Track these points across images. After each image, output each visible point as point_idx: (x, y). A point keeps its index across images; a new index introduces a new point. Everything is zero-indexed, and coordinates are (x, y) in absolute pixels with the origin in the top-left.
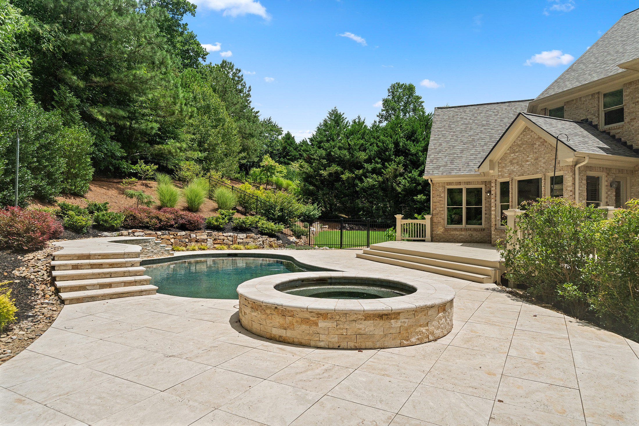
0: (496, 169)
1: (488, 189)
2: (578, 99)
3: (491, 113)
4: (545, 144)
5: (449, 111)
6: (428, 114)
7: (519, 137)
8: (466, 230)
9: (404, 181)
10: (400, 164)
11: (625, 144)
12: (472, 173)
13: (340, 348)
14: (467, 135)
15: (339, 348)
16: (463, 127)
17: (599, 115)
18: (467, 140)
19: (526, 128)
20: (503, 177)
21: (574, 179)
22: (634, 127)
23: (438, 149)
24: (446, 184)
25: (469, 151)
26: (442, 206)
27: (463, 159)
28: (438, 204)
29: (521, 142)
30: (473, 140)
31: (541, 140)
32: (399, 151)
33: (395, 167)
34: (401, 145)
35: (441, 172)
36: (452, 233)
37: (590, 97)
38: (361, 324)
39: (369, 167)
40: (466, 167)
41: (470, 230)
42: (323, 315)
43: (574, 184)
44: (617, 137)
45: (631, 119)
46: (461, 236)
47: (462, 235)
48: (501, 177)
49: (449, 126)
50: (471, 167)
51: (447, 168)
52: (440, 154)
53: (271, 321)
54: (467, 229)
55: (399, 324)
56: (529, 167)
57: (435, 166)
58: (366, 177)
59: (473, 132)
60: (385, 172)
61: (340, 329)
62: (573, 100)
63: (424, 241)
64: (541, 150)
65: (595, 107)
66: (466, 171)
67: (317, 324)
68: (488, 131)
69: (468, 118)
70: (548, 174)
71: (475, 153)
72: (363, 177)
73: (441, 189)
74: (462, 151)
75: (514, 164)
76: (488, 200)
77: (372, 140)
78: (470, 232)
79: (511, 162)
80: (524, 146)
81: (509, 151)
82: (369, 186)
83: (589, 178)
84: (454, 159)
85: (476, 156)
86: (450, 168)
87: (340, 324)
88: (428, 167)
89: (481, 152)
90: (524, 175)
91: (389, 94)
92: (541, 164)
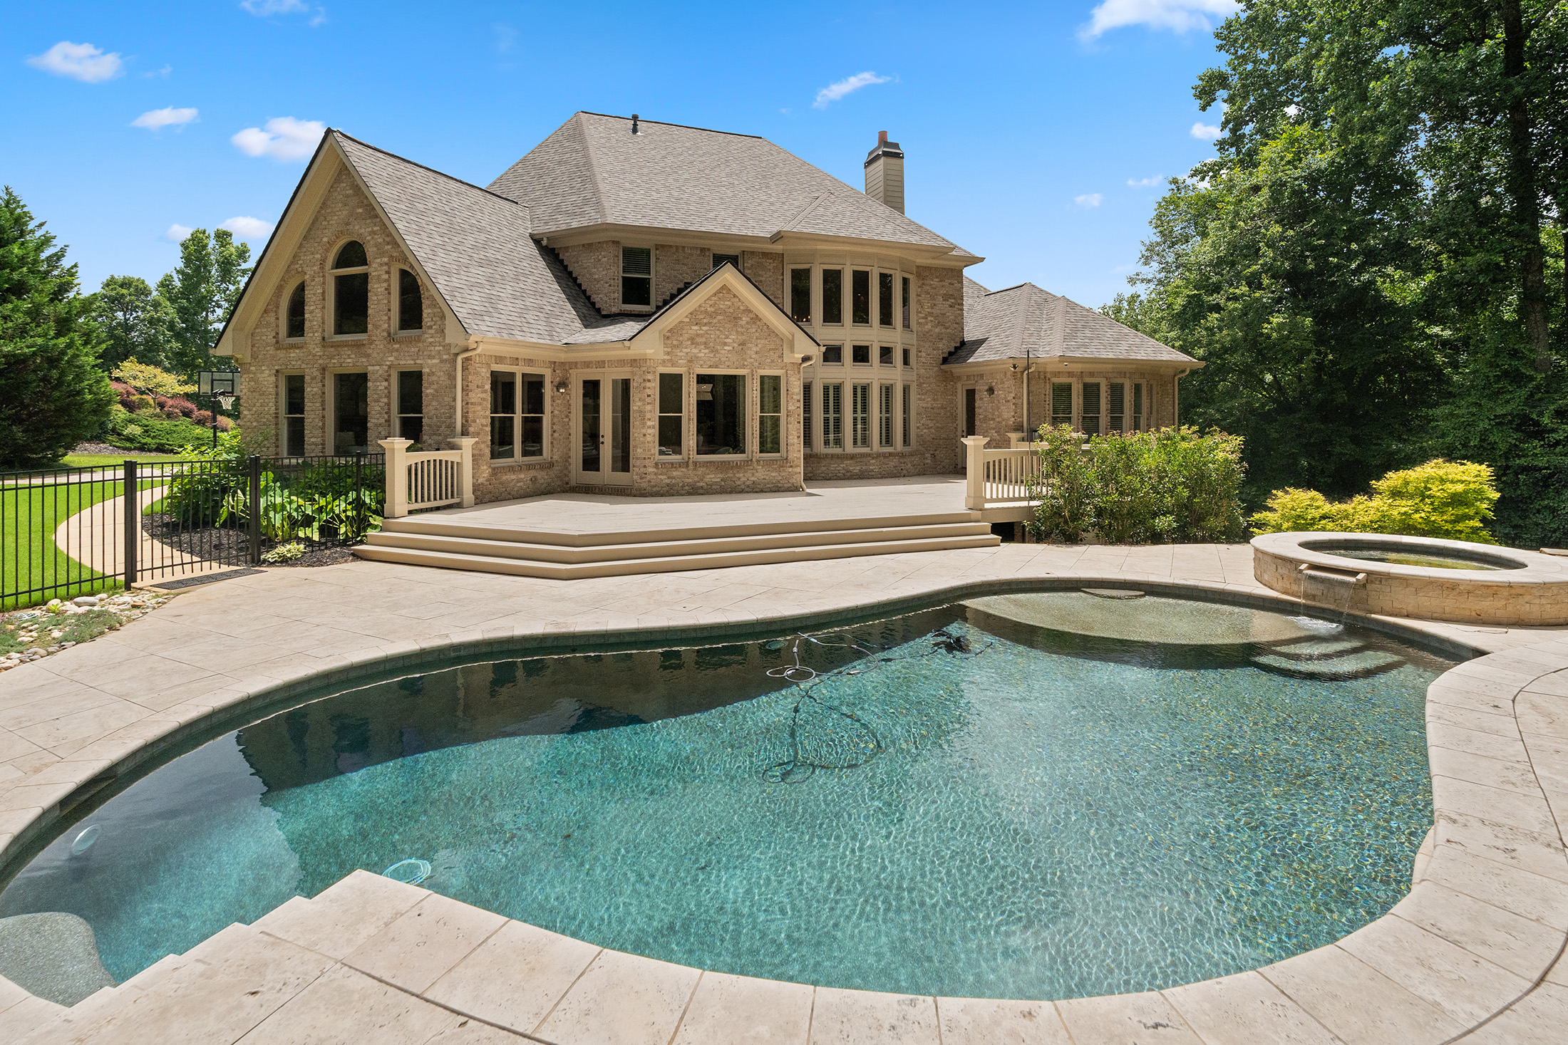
0: (660, 347)
1: (558, 379)
4: (758, 323)
5: (377, 159)
7: (708, 299)
14: (467, 244)
16: (444, 218)
18: (476, 255)
19: (724, 287)
20: (670, 364)
24: (491, 359)
25: (502, 286)
27: (507, 303)
29: (713, 309)
30: (488, 259)
31: (751, 316)
36: (500, 478)
41: (527, 469)
43: (801, 390)
52: (454, 279)
54: (522, 467)
56: (728, 355)
62: (671, 246)
64: (750, 330)
65: (705, 269)
69: (436, 198)
70: (757, 370)
74: (491, 284)
75: (697, 344)
76: (560, 402)
79: (692, 339)
81: (688, 320)
92: (751, 353)
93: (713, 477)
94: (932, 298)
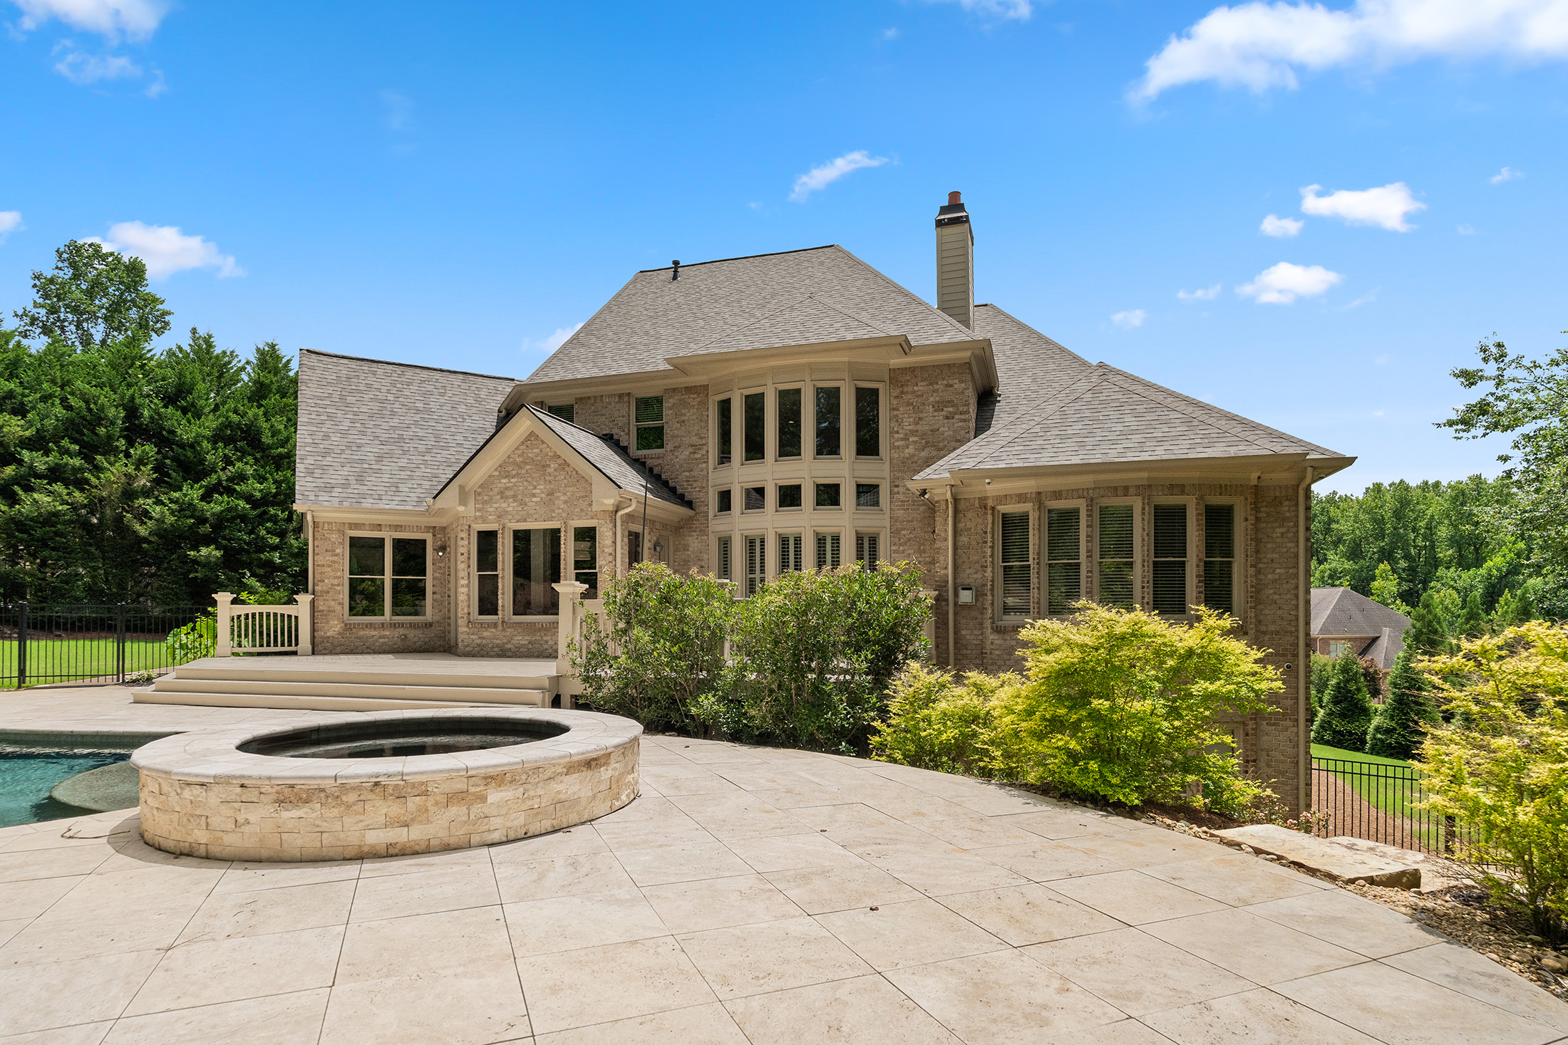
0: (471, 504)
1: (439, 543)
2: (598, 398)
3: (430, 388)
4: (567, 469)
5: (337, 365)
6: (224, 352)
7: (517, 448)
8: (394, 626)
9: (158, 508)
10: (145, 465)
11: (666, 484)
12: (407, 508)
13: (529, 835)
14: (385, 426)
15: (527, 837)
16: (375, 406)
17: (629, 431)
18: (387, 435)
19: (532, 434)
20: (484, 521)
21: (615, 534)
22: (678, 460)
23: (322, 446)
24: (346, 526)
25: (396, 460)
26: (339, 574)
27: (384, 475)
28: (329, 569)
29: (521, 459)
30: (401, 438)
31: (560, 461)
32: (135, 430)
33: (131, 469)
34: (146, 413)
35: (338, 500)
36: (362, 633)
37: (617, 399)
38: (561, 782)
39: (41, 462)
40: (392, 493)
41: (403, 627)
42: (495, 778)
43: (614, 542)
44: (656, 471)
45: (675, 447)
46: (382, 640)
47: (384, 637)
48: (480, 521)
49: (342, 398)
50: (403, 494)
51: (350, 491)
52: (328, 459)
53: (362, 817)
54: (395, 624)
55: (610, 773)
56: (538, 507)
57: (319, 482)
58: (29, 489)
59: (398, 421)
60: (94, 481)
61: (528, 798)
62: (589, 398)
63: (295, 653)
64: (558, 478)
65: (624, 416)
66: (395, 502)
67: (483, 799)
68: (430, 424)
69: (384, 389)
70: (571, 522)
71: (409, 465)
72: (16, 488)
73: (334, 537)
74: (380, 459)
75: (507, 498)
76: (440, 565)
77: (45, 385)
78: (402, 631)
79: (501, 493)
80: (528, 467)
81: (497, 473)
82: (40, 515)
83: (630, 533)
84: (364, 474)
85: (413, 474)
86: (356, 491)
87: (528, 790)
88: (301, 483)
89: (421, 466)
90: (528, 520)
91: (60, 264)
92: (559, 503)
93: (521, 639)
94: (917, 409)
